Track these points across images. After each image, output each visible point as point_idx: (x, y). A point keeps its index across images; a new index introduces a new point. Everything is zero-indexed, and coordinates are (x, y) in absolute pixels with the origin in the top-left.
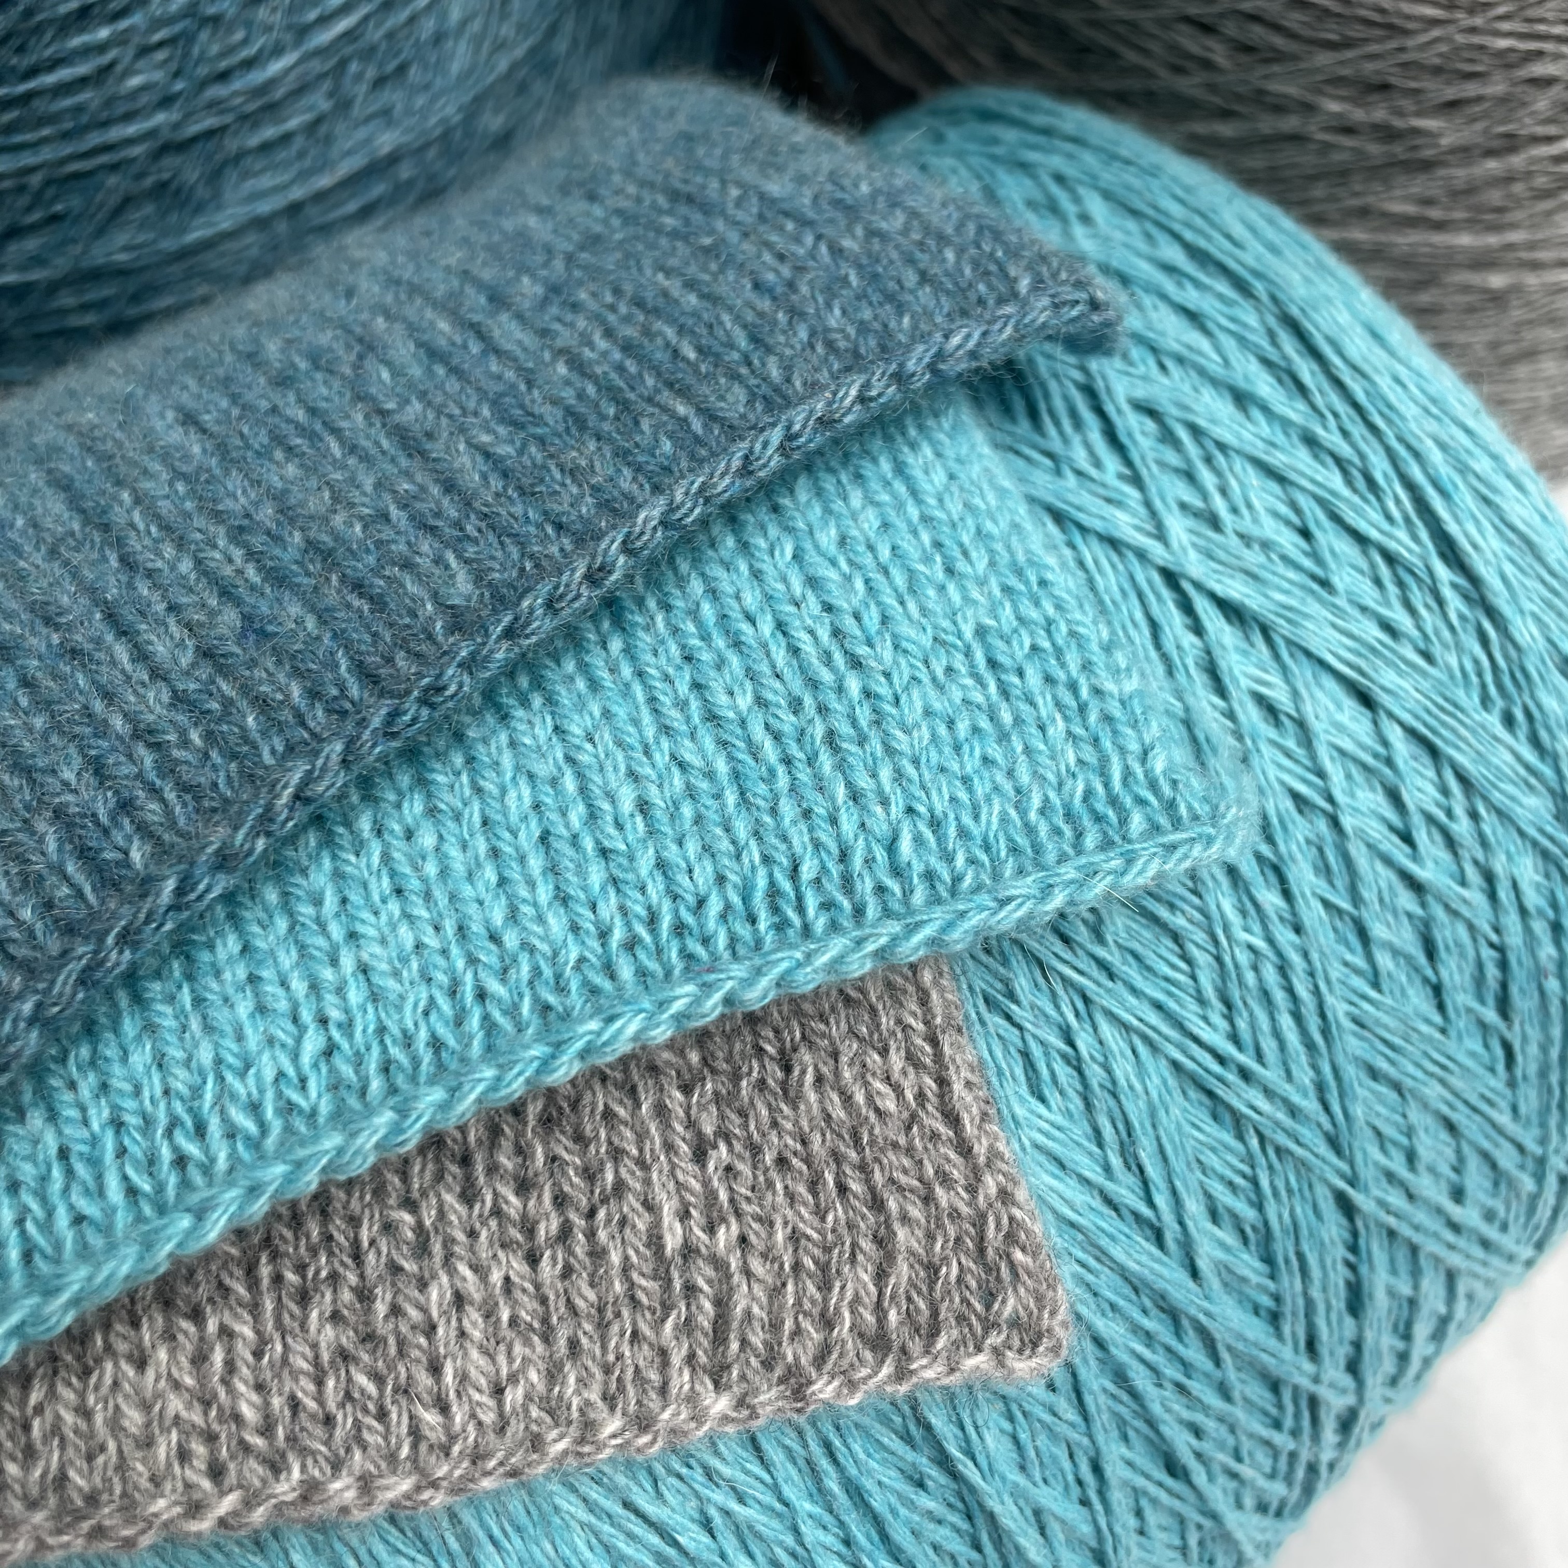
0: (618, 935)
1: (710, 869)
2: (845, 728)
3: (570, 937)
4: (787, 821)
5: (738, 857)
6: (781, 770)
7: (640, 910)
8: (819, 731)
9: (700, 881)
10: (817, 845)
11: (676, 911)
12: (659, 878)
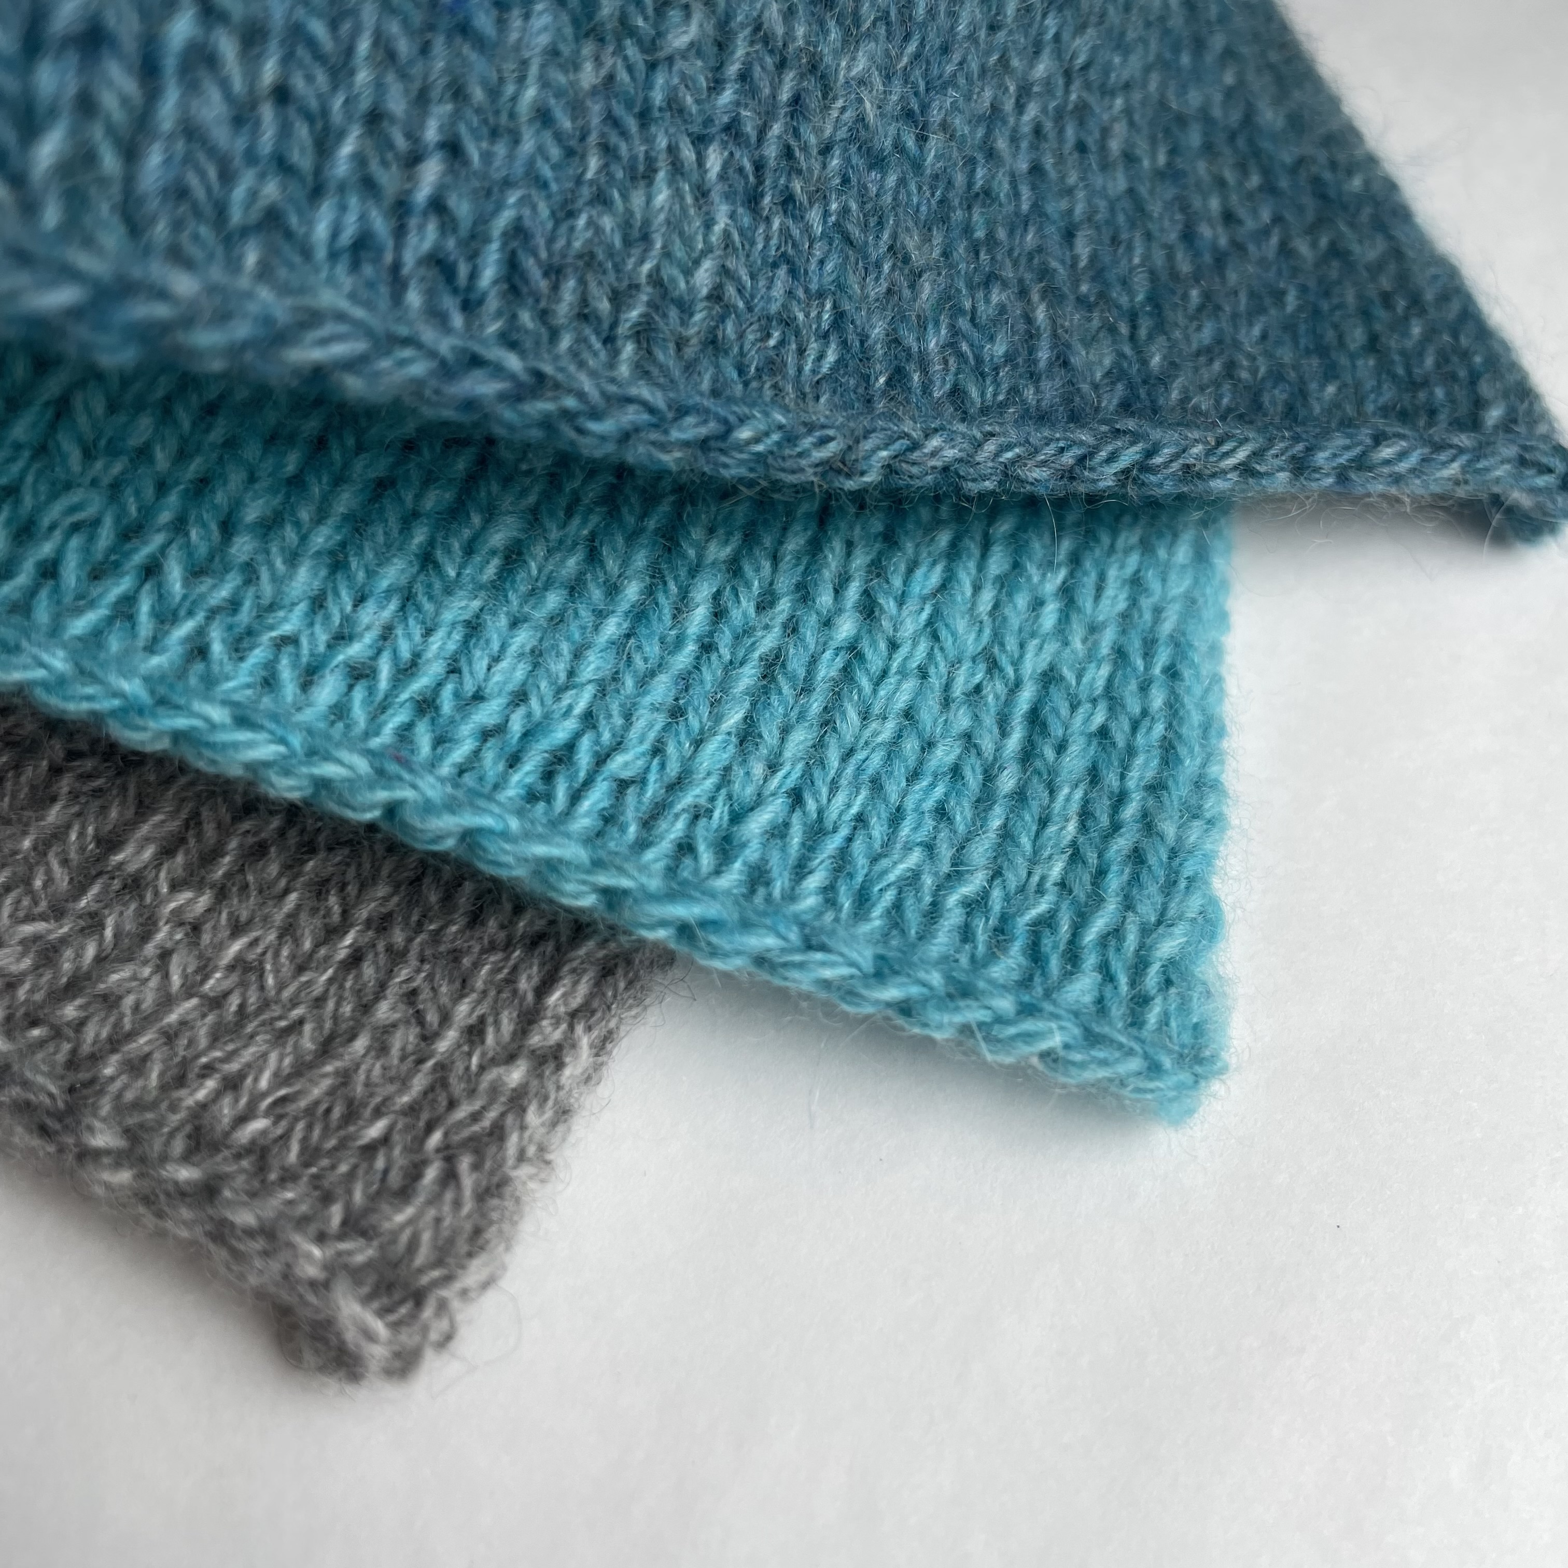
0: (356, 650)
1: (520, 674)
2: (797, 664)
3: (302, 607)
4: (647, 700)
5: (560, 691)
6: (691, 648)
7: (405, 650)
8: (768, 642)
9: (497, 678)
10: (657, 750)
11: (440, 685)
12: (457, 636)
